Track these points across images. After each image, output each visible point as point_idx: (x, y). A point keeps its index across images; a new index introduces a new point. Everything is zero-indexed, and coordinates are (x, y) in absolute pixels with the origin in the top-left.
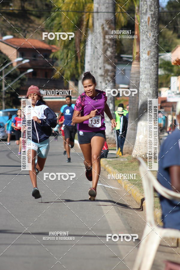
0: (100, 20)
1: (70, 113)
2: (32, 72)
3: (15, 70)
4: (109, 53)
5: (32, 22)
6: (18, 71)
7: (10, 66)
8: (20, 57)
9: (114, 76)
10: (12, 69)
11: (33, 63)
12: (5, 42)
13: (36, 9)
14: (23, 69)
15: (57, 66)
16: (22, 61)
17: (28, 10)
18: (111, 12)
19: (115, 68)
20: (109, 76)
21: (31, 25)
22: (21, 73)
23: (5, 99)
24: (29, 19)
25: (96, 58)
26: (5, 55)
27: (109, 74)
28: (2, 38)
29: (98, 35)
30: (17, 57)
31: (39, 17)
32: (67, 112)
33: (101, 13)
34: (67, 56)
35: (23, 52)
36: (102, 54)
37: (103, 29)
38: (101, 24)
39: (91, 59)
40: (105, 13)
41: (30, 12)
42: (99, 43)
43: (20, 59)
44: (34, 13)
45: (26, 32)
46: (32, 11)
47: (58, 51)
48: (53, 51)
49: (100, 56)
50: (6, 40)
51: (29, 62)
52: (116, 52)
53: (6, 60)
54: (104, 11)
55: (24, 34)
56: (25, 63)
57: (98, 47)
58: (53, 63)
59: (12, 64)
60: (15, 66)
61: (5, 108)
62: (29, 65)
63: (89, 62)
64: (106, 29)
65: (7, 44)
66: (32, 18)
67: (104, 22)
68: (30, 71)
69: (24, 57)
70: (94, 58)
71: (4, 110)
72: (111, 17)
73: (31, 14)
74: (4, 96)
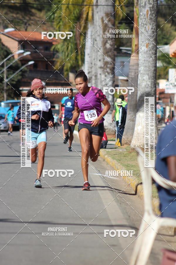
0: (99, 13)
1: (71, 106)
2: (34, 64)
3: (16, 61)
4: (108, 46)
5: (33, 15)
6: (19, 63)
7: (12, 58)
8: (21, 49)
9: (114, 68)
10: (14, 61)
11: (34, 55)
12: (7, 35)
13: (37, 3)
14: (24, 61)
15: (58, 58)
16: (23, 53)
17: (30, 3)
18: (110, 6)
19: (114, 60)
20: (109, 68)
21: (32, 18)
22: (23, 65)
23: (7, 91)
24: (31, 12)
25: (95, 51)
26: (7, 47)
27: (109, 66)
28: (3, 31)
29: (98, 28)
30: (19, 50)
31: (40, 10)
32: (69, 104)
33: (101, 6)
34: (68, 48)
35: (24, 44)
36: (101, 47)
37: (103, 21)
38: (101, 17)
39: (91, 52)
40: (105, 6)
41: (32, 5)
42: (99, 36)
43: (22, 51)
44: (35, 6)
45: (27, 25)
46: (33, 4)
47: (59, 43)
48: (54, 43)
49: (100, 49)
50: (8, 33)
51: (30, 55)
52: (115, 44)
53: (8, 53)
54: (104, 4)
55: (26, 27)
56: (27, 55)
57: (98, 39)
58: (54, 54)
59: (13, 56)
60: (17, 58)
61: (7, 100)
62: (30, 58)
63: (88, 54)
64: (106, 21)
65: (9, 37)
66: (34, 11)
67: (104, 15)
68: (31, 63)
69: (25, 50)
70: (94, 51)
71: (6, 102)
72: (110, 9)
73: (33, 7)
74: (5, 88)
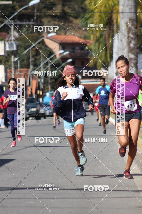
0: (124, 19)
1: (105, 94)
2: (72, 62)
3: (58, 60)
4: (132, 45)
5: (71, 22)
6: (60, 61)
8: (62, 50)
9: (137, 63)
10: (56, 60)
11: (72, 54)
12: (50, 38)
13: (74, 12)
14: (64, 59)
15: (92, 56)
16: (63, 53)
17: (68, 13)
18: (133, 13)
19: (137, 56)
20: (133, 63)
21: (70, 24)
22: (63, 62)
23: (51, 84)
24: (68, 19)
25: (122, 49)
26: (50, 49)
27: (133, 61)
28: (47, 35)
29: (123, 31)
30: (60, 50)
31: (76, 18)
32: (103, 93)
33: (126, 14)
34: (99, 48)
35: (64, 45)
36: (126, 46)
37: (127, 26)
38: (126, 22)
39: (118, 50)
40: (129, 14)
41: (69, 14)
42: (124, 37)
43: (62, 51)
44: (72, 14)
45: (66, 30)
46: (71, 13)
47: (92, 44)
48: (88, 44)
49: (125, 48)
50: (51, 37)
51: (69, 54)
52: (138, 44)
53: (51, 53)
54: (128, 11)
55: (65, 31)
56: (66, 55)
57: (123, 40)
58: (88, 53)
59: (55, 56)
60: (58, 57)
61: (51, 91)
62: (69, 56)
63: (116, 53)
64: (130, 26)
65: (52, 40)
66: (71, 19)
67: (128, 20)
68: (70, 60)
69: (65, 50)
70: (120, 49)
71: (50, 92)
72: (133, 16)
73: (70, 16)
74: (49, 81)
